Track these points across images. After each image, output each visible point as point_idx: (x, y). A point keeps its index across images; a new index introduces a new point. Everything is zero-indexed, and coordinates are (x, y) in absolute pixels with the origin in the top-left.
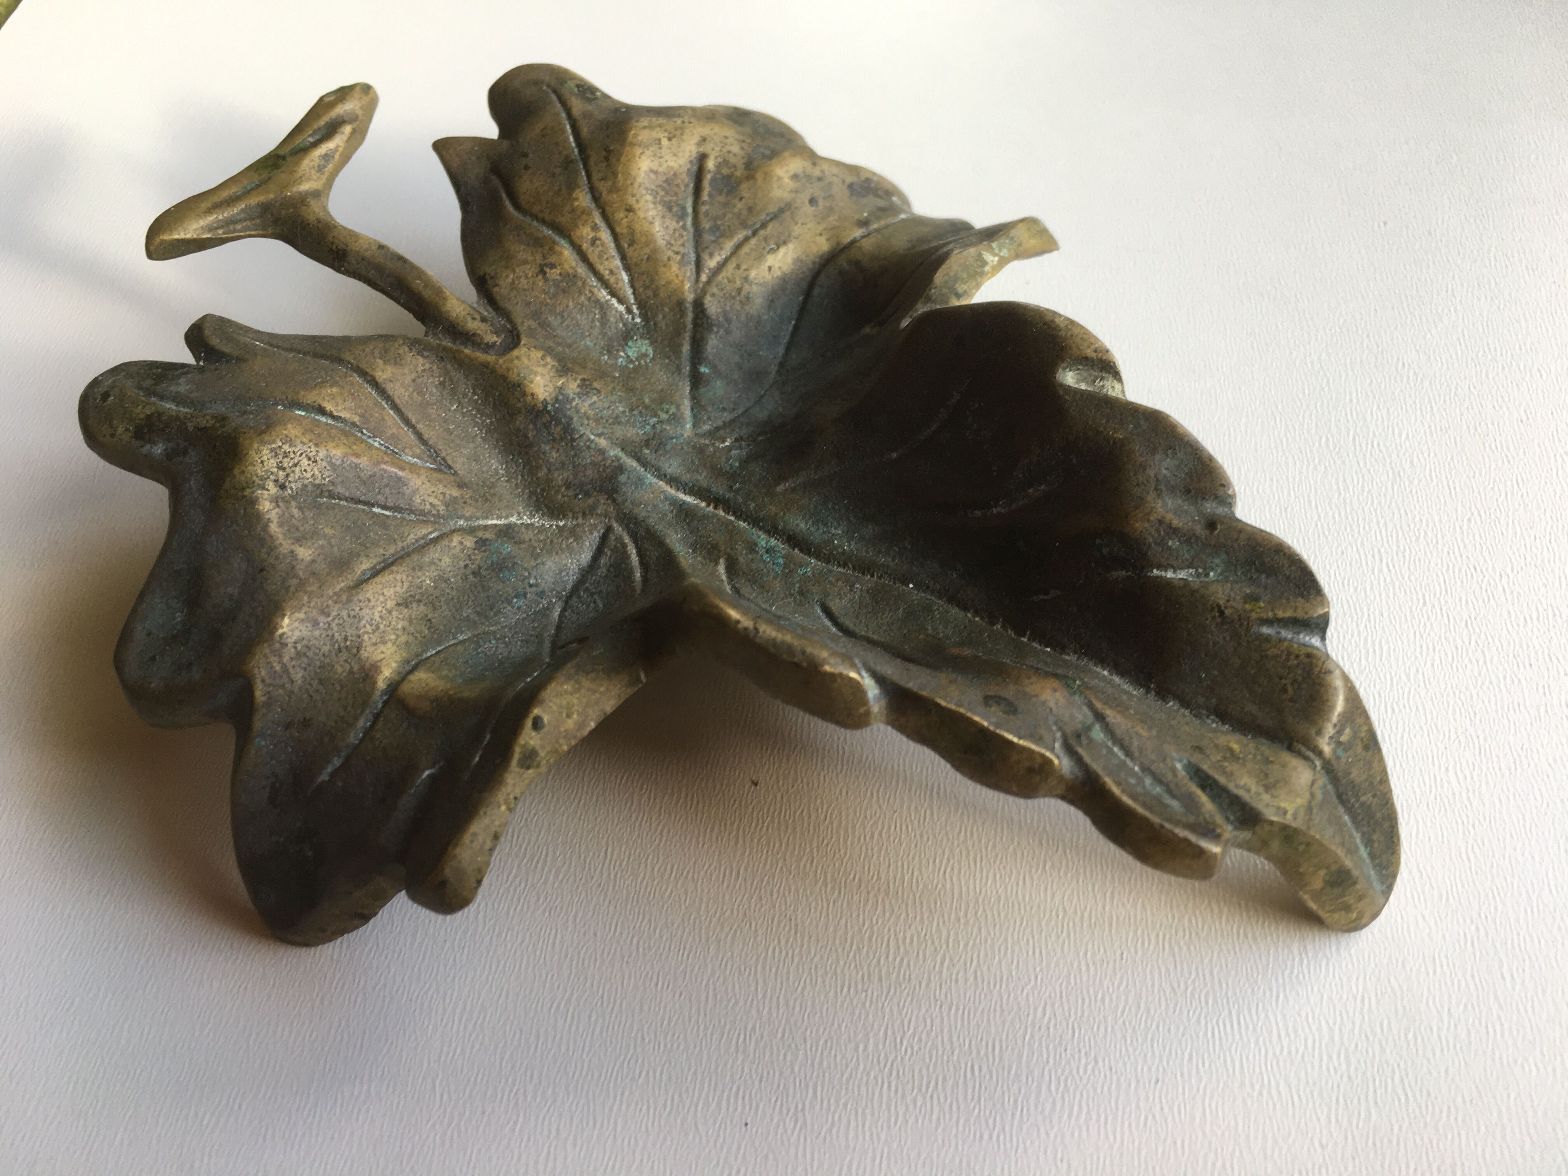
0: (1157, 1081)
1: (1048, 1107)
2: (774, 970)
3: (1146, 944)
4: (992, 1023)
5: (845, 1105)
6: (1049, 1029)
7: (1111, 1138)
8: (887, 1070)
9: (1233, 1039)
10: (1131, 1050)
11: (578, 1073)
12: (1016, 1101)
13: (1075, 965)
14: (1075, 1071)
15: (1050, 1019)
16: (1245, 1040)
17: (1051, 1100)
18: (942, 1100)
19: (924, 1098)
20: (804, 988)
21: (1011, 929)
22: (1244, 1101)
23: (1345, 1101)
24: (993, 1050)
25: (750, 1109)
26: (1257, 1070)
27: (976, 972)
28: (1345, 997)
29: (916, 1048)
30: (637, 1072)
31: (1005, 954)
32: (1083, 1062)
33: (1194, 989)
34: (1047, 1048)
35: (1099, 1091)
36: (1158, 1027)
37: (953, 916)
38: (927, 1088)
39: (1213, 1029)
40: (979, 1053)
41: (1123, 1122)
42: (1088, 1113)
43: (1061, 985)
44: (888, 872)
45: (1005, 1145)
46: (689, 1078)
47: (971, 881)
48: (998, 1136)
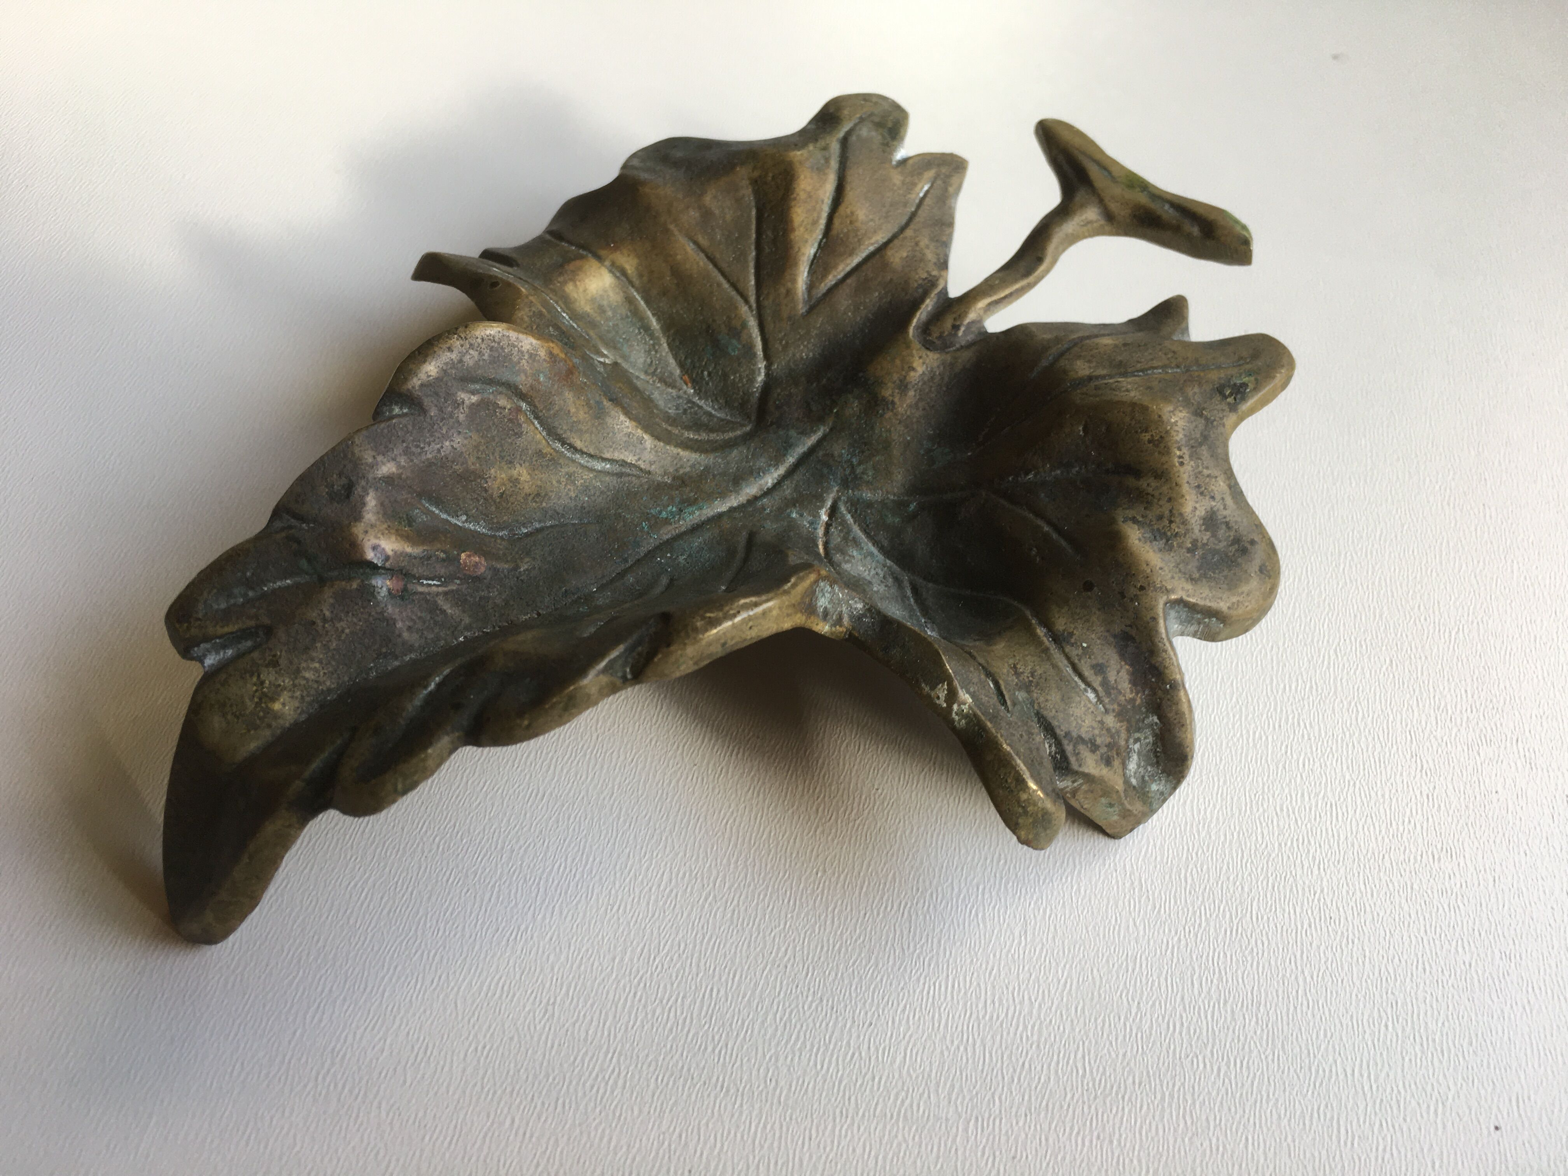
0: (871, 1024)
1: (770, 1031)
2: (556, 882)
3: (889, 909)
4: (739, 955)
5: (592, 1005)
6: (786, 967)
7: (819, 1067)
8: (636, 980)
9: (945, 998)
10: (854, 995)
11: (360, 943)
12: (743, 1023)
13: (822, 918)
14: (800, 1006)
15: (789, 959)
16: (955, 1001)
17: (774, 1027)
18: (678, 1013)
19: (663, 1009)
20: (579, 901)
21: (773, 879)
22: (942, 1052)
23: (1030, 1066)
24: (734, 976)
25: (507, 996)
26: (959, 1029)
27: (734, 911)
28: (1050, 979)
29: (666, 966)
30: (414, 951)
31: (763, 900)
32: (810, 999)
33: (921, 952)
34: (781, 983)
35: (818, 1025)
36: (882, 980)
37: (725, 861)
38: (669, 1000)
39: (930, 987)
40: (720, 979)
41: (832, 1055)
42: (804, 1042)
43: (806, 933)
44: (677, 815)
45: (725, 1058)
46: (459, 962)
47: (748, 834)
48: (720, 1052)
